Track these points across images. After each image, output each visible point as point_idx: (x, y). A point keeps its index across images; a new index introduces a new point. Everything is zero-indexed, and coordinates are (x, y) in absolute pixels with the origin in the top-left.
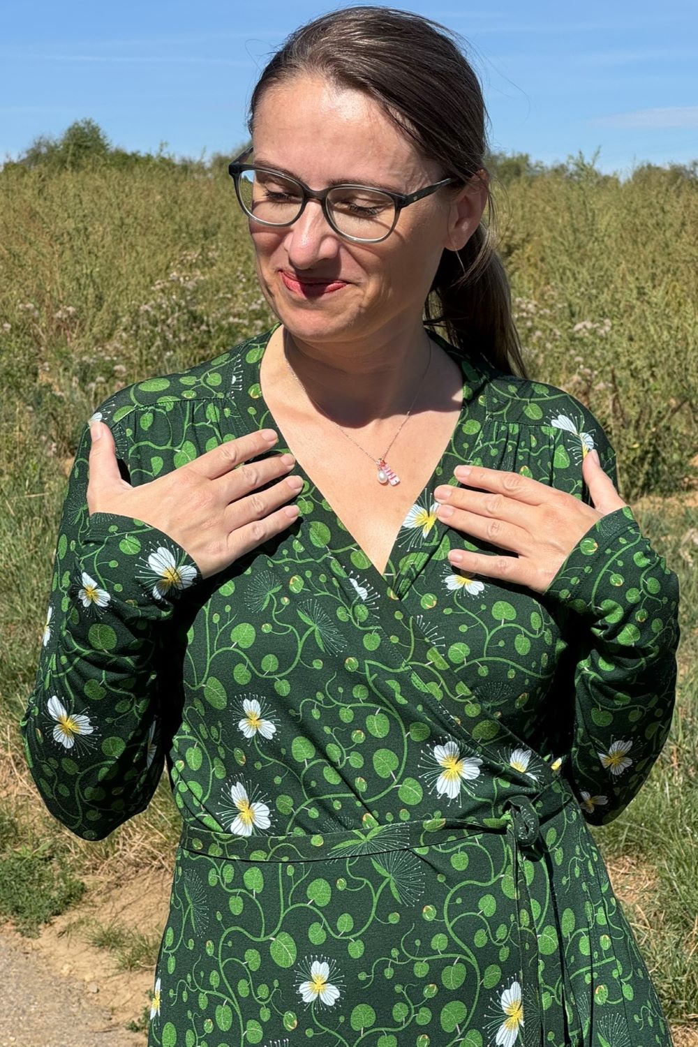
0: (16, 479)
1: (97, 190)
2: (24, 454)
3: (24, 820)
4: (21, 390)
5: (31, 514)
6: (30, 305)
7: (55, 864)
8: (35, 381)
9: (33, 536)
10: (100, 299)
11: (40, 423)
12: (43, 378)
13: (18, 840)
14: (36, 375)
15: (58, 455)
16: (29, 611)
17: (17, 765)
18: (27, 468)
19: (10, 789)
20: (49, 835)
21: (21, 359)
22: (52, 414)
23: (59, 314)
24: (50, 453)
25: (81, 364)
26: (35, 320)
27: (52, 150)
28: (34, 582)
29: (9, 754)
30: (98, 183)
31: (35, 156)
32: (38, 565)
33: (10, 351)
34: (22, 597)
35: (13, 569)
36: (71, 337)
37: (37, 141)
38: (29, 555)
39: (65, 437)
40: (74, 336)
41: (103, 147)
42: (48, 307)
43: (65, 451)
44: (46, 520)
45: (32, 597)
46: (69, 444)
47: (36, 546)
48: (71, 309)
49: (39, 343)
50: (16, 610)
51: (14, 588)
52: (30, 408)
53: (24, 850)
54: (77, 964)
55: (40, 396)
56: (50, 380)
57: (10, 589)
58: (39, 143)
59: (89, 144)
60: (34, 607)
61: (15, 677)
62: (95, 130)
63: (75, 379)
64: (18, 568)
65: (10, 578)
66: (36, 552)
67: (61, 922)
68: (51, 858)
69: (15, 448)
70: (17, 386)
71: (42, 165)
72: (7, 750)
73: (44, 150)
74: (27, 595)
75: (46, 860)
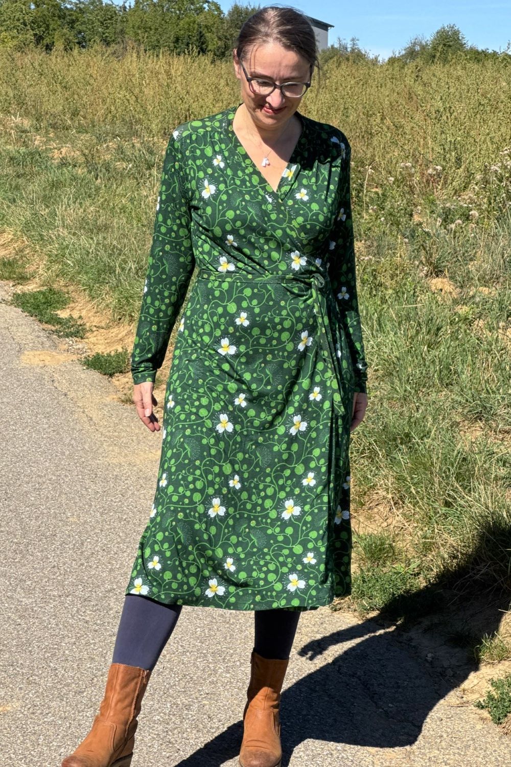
0: (397, 293)
1: (458, 78)
2: (403, 274)
3: (399, 545)
4: (400, 226)
5: (408, 318)
6: (409, 164)
7: (421, 579)
8: (411, 220)
9: (410, 336)
10: (459, 160)
11: (413, 251)
12: (416, 218)
13: (395, 560)
14: (411, 215)
15: (426, 276)
16: (405, 391)
17: (395, 504)
18: (405, 284)
19: (389, 521)
20: (418, 557)
21: (401, 203)
22: (422, 245)
23: (430, 171)
24: (422, 274)
25: (444, 208)
26: (411, 175)
27: (423, 48)
28: (410, 370)
29: (390, 496)
30: (460, 73)
31: (411, 53)
32: (412, 357)
33: (393, 198)
34: (400, 380)
35: (395, 360)
36: (437, 188)
37: (413, 41)
38: (406, 349)
39: (431, 263)
40: (439, 187)
41: (462, 45)
42: (421, 165)
43: (431, 273)
44: (419, 324)
45: (408, 380)
46: (435, 268)
47: (411, 343)
48: (439, 168)
49: (413, 192)
50: (396, 389)
51: (394, 373)
52: (407, 240)
53: (400, 567)
54: (437, 654)
55: (414, 232)
56: (421, 220)
57: (391, 374)
58: (415, 43)
59: (451, 43)
60: (408, 388)
61: (395, 440)
62: (456, 33)
63: (439, 219)
64: (398, 359)
65: (392, 366)
66: (411, 348)
67: (426, 622)
68: (418, 574)
69: (396, 269)
70: (398, 224)
71: (418, 60)
72: (388, 493)
73: (418, 48)
74: (404, 378)
75: (415, 575)
